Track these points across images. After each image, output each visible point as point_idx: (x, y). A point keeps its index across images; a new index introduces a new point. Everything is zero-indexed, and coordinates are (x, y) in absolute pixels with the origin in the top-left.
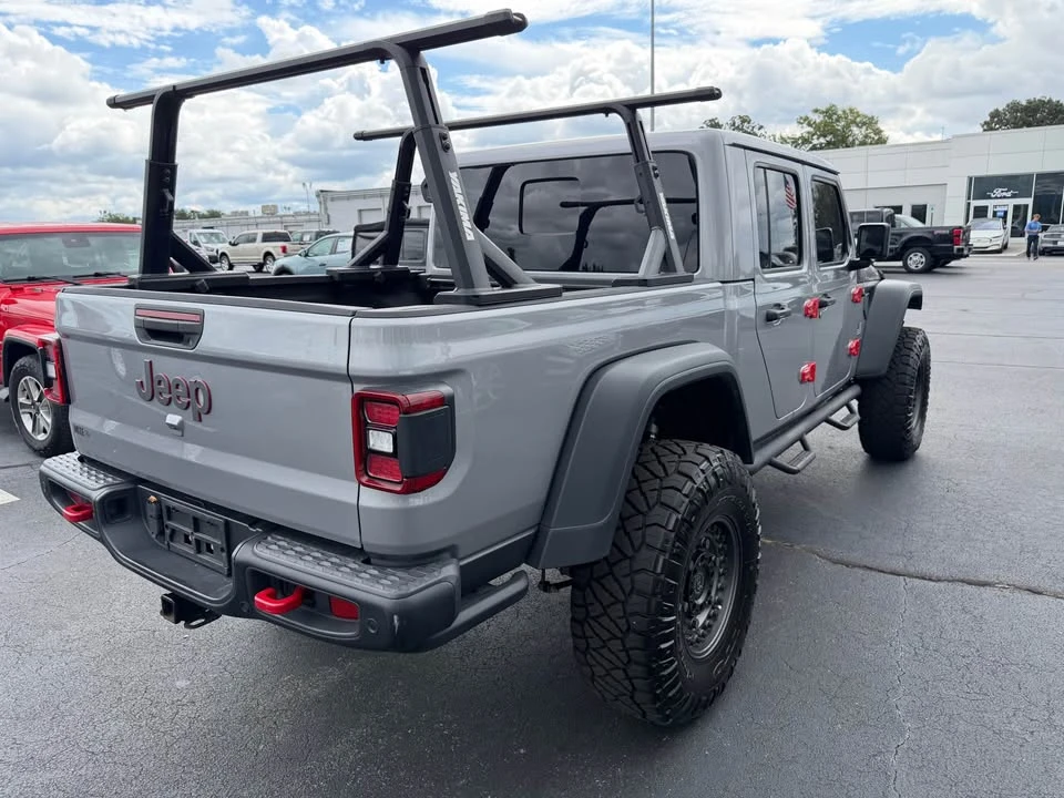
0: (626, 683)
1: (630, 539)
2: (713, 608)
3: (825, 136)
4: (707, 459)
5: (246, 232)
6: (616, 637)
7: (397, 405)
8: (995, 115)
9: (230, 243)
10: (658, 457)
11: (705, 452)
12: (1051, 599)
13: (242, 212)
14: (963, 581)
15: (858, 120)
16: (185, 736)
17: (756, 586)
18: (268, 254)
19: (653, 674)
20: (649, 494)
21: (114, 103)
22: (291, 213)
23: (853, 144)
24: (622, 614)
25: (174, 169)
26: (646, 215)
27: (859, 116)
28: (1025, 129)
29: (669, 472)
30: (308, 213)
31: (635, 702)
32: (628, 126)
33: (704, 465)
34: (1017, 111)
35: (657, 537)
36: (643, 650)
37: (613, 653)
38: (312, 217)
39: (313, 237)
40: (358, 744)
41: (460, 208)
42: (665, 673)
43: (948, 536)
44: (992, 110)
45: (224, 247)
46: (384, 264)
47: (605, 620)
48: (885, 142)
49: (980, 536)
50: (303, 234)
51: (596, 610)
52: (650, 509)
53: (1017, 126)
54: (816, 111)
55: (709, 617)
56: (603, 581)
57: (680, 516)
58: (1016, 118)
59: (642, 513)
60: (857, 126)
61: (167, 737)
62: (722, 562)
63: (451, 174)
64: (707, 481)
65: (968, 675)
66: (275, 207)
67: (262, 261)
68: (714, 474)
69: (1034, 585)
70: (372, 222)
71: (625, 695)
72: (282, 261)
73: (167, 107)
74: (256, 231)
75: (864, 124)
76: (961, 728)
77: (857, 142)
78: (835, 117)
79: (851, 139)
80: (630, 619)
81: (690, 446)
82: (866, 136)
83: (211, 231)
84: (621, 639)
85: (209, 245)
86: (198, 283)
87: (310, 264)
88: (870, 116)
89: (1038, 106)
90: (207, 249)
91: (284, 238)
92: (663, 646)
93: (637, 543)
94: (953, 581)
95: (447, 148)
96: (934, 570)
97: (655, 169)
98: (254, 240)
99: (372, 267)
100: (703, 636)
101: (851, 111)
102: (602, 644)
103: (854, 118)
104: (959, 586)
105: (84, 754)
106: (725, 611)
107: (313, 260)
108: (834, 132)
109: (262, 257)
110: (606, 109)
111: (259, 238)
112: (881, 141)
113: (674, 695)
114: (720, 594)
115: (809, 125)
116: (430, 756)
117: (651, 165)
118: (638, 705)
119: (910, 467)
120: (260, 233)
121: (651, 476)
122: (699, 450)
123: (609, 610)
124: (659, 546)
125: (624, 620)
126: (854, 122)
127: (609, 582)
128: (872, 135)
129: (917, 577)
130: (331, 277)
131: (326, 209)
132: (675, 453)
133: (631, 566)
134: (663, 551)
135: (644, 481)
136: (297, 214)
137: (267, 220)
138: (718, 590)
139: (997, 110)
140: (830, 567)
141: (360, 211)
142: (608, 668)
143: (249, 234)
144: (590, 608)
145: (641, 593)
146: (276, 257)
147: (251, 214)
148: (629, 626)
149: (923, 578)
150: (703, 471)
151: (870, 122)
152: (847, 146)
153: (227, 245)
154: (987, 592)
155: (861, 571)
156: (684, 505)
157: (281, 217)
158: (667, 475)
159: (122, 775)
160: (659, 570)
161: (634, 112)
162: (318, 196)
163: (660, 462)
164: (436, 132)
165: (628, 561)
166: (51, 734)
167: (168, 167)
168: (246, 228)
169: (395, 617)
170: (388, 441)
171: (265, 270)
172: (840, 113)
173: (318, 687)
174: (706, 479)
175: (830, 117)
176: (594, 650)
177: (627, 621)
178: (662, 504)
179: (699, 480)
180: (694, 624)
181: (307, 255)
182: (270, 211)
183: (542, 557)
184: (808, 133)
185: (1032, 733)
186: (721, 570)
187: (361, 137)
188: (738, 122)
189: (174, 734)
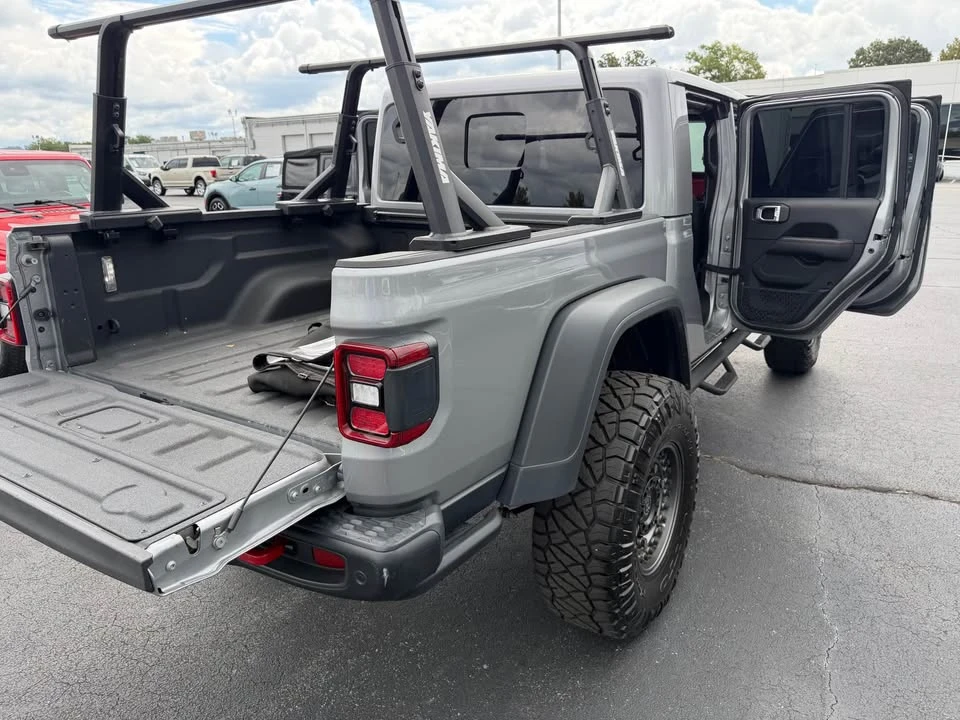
0: (587, 604)
1: (591, 469)
2: (658, 526)
3: (710, 71)
4: (659, 391)
5: (176, 157)
6: (578, 563)
7: (383, 358)
8: (861, 52)
9: (162, 168)
10: (612, 388)
11: (658, 384)
12: (946, 504)
13: (171, 138)
14: (867, 488)
15: (740, 55)
16: (158, 663)
17: (694, 503)
18: (198, 179)
19: (613, 597)
20: (607, 427)
21: (56, 33)
22: (219, 139)
23: (734, 79)
24: (584, 542)
25: (123, 103)
26: (598, 152)
27: (741, 52)
28: (886, 67)
29: (625, 405)
30: (235, 139)
31: (594, 621)
32: (581, 63)
33: (657, 398)
34: (879, 50)
35: (617, 468)
36: (604, 575)
37: (575, 577)
38: (239, 143)
39: (241, 162)
40: (328, 664)
41: (434, 148)
42: (623, 594)
43: (850, 445)
44: (858, 48)
45: (155, 171)
46: (332, 197)
47: (567, 547)
48: (763, 77)
49: (877, 445)
50: (232, 159)
51: (558, 537)
52: (609, 440)
53: (879, 64)
54: (703, 47)
55: (654, 535)
56: (566, 511)
57: (638, 448)
58: (878, 56)
59: (602, 446)
60: (739, 60)
61: (141, 665)
62: (667, 483)
63: (425, 114)
64: (661, 414)
65: (883, 578)
66: (203, 133)
67: (193, 185)
68: (666, 405)
69: (930, 491)
70: (299, 149)
71: (584, 614)
72: (213, 186)
73: (114, 38)
74: (185, 157)
75: (745, 60)
76: (883, 629)
77: (738, 76)
78: (719, 53)
79: (733, 73)
80: (593, 547)
81: (641, 377)
82: (748, 71)
83: (142, 156)
84: (583, 565)
85: (141, 170)
86: (151, 220)
87: (241, 187)
88: (750, 52)
89: (898, 44)
90: (140, 173)
91: (214, 163)
92: (622, 570)
93: (598, 475)
94: (859, 488)
95: (420, 86)
96: (841, 479)
97: (606, 106)
98: (185, 165)
99: (320, 200)
100: (650, 553)
101: (734, 47)
102: (563, 569)
103: (735, 53)
104: (865, 494)
105: (58, 686)
106: (668, 528)
107: (243, 185)
108: (719, 67)
109: (193, 181)
110: (558, 46)
111: (190, 163)
112: (760, 76)
113: (630, 613)
114: (663, 513)
115: (697, 60)
116: (399, 676)
117: (602, 103)
118: (597, 624)
119: (809, 380)
120: (191, 157)
121: (609, 410)
122: (651, 382)
123: (571, 539)
124: (620, 478)
125: (586, 548)
126: (736, 58)
127: (571, 511)
128: (752, 70)
129: (826, 485)
130: (282, 211)
131: (252, 135)
132: (629, 386)
133: (593, 497)
134: (623, 482)
135: (601, 414)
136: (223, 140)
137: (195, 145)
138: (662, 509)
139: (862, 49)
140: (748, 477)
141: (284, 137)
142: (568, 590)
143: (180, 160)
144: (551, 536)
145: (602, 522)
146: (207, 181)
147: (180, 139)
148: (591, 554)
149: (832, 486)
150: (657, 403)
151: (750, 59)
152: (730, 80)
153: (158, 169)
154: (889, 498)
155: (777, 481)
156: (641, 437)
157: (209, 142)
158: (623, 407)
159: (98, 706)
160: (619, 501)
161: (586, 50)
162: (244, 122)
163: (616, 396)
164: (409, 69)
165: (589, 492)
166: (24, 667)
167: (118, 101)
168: (175, 153)
169: (385, 570)
170: (374, 393)
171: (196, 193)
172: (724, 49)
173: (284, 608)
174: (659, 411)
175: (715, 53)
176: (556, 574)
177: (589, 548)
178: (621, 436)
179: (653, 412)
180: (643, 544)
181: (237, 180)
182: (198, 137)
183: (514, 494)
184: (696, 67)
185: (945, 632)
186: (665, 491)
187: (307, 70)
188: (632, 56)
189: (148, 662)
